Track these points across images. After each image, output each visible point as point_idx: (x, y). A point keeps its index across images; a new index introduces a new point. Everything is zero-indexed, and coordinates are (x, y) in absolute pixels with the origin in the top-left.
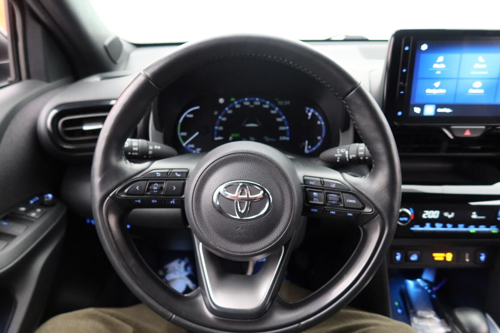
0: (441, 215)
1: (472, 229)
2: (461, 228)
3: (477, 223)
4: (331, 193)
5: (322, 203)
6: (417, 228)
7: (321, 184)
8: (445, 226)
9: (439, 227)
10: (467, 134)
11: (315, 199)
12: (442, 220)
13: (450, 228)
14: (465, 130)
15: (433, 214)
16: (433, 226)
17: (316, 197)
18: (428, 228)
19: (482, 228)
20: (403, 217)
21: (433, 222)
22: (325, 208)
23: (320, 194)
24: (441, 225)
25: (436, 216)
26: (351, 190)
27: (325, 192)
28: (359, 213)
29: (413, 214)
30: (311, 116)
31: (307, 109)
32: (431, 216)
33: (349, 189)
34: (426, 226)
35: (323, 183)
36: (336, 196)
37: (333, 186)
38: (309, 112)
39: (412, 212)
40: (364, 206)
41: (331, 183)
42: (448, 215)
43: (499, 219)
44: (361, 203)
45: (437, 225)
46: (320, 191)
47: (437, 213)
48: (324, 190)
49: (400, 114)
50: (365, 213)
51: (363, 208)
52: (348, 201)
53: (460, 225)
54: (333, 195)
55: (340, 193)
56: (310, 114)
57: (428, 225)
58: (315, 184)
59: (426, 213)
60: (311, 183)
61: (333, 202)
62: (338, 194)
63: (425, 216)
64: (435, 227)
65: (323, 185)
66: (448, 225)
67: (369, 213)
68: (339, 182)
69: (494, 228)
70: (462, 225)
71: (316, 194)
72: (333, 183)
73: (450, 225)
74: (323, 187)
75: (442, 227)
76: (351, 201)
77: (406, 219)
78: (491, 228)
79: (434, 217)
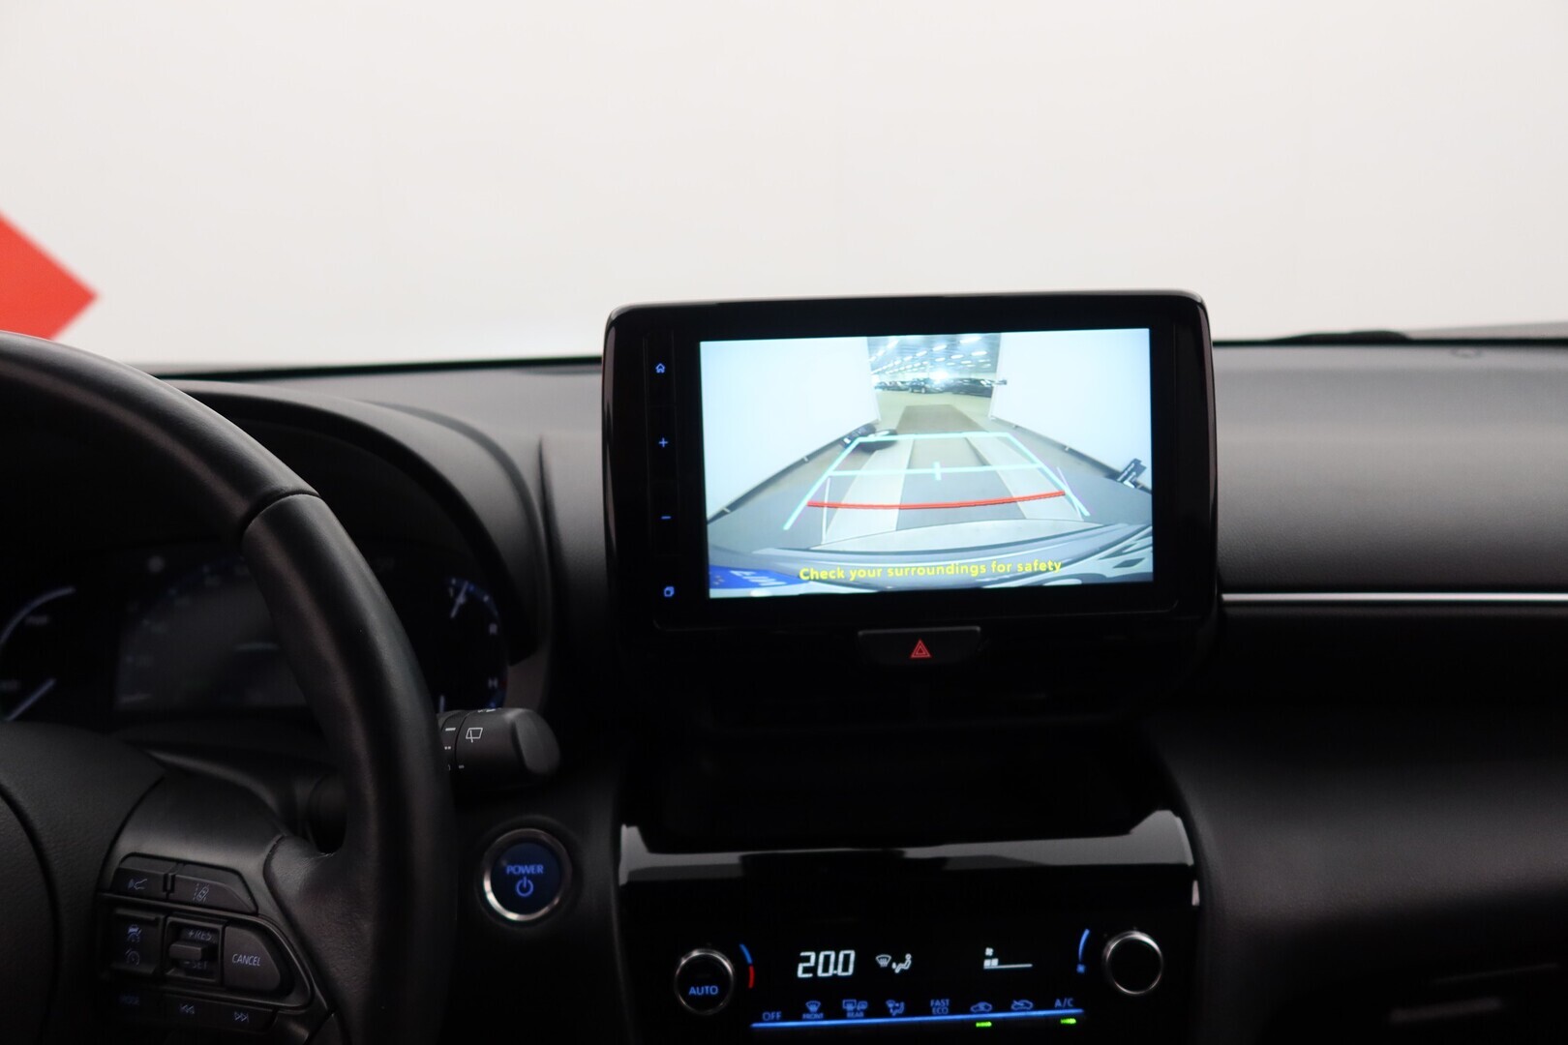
0: (865, 963)
1: (983, 1016)
2: (940, 1014)
3: (1000, 990)
6: (772, 1022)
7: (165, 889)
8: (877, 1010)
9: (855, 1015)
11: (130, 953)
12: (869, 984)
13: (896, 1015)
14: (910, 642)
15: (833, 963)
16: (833, 1010)
17: (134, 946)
18: (814, 1019)
19: (1022, 1011)
20: (700, 984)
21: (832, 994)
22: (162, 992)
23: (151, 929)
24: (863, 1006)
25: (845, 969)
26: (260, 912)
27: (168, 922)
28: (270, 1010)
29: (751, 969)
30: (462, 607)
31: (454, 581)
32: (826, 970)
33: (253, 909)
34: (808, 1011)
35: (169, 883)
36: (209, 938)
37: (201, 896)
38: (457, 592)
39: (749, 960)
40: (289, 982)
41: (195, 882)
42: (890, 964)
43: (1081, 969)
44: (277, 965)
45: (850, 1007)
46: (152, 917)
47: (847, 957)
48: (169, 912)
49: (672, 593)
50: (289, 1012)
51: (283, 991)
52: (236, 958)
53: (938, 1003)
54: (200, 936)
55: (219, 927)
56: (461, 600)
57: (813, 1008)
58: (142, 888)
59: (807, 959)
60: (131, 884)
61: (198, 966)
62: (213, 931)
63: (806, 970)
64: (843, 1015)
65: (167, 895)
66: (890, 1005)
67: (303, 1011)
68: (236, 877)
69: (1067, 1008)
70: (945, 1003)
71: (136, 930)
72: (203, 885)
73: (897, 1005)
74: (167, 900)
75: (868, 1014)
76: (244, 960)
77: (714, 990)
78: (1059, 1008)
79: (840, 972)
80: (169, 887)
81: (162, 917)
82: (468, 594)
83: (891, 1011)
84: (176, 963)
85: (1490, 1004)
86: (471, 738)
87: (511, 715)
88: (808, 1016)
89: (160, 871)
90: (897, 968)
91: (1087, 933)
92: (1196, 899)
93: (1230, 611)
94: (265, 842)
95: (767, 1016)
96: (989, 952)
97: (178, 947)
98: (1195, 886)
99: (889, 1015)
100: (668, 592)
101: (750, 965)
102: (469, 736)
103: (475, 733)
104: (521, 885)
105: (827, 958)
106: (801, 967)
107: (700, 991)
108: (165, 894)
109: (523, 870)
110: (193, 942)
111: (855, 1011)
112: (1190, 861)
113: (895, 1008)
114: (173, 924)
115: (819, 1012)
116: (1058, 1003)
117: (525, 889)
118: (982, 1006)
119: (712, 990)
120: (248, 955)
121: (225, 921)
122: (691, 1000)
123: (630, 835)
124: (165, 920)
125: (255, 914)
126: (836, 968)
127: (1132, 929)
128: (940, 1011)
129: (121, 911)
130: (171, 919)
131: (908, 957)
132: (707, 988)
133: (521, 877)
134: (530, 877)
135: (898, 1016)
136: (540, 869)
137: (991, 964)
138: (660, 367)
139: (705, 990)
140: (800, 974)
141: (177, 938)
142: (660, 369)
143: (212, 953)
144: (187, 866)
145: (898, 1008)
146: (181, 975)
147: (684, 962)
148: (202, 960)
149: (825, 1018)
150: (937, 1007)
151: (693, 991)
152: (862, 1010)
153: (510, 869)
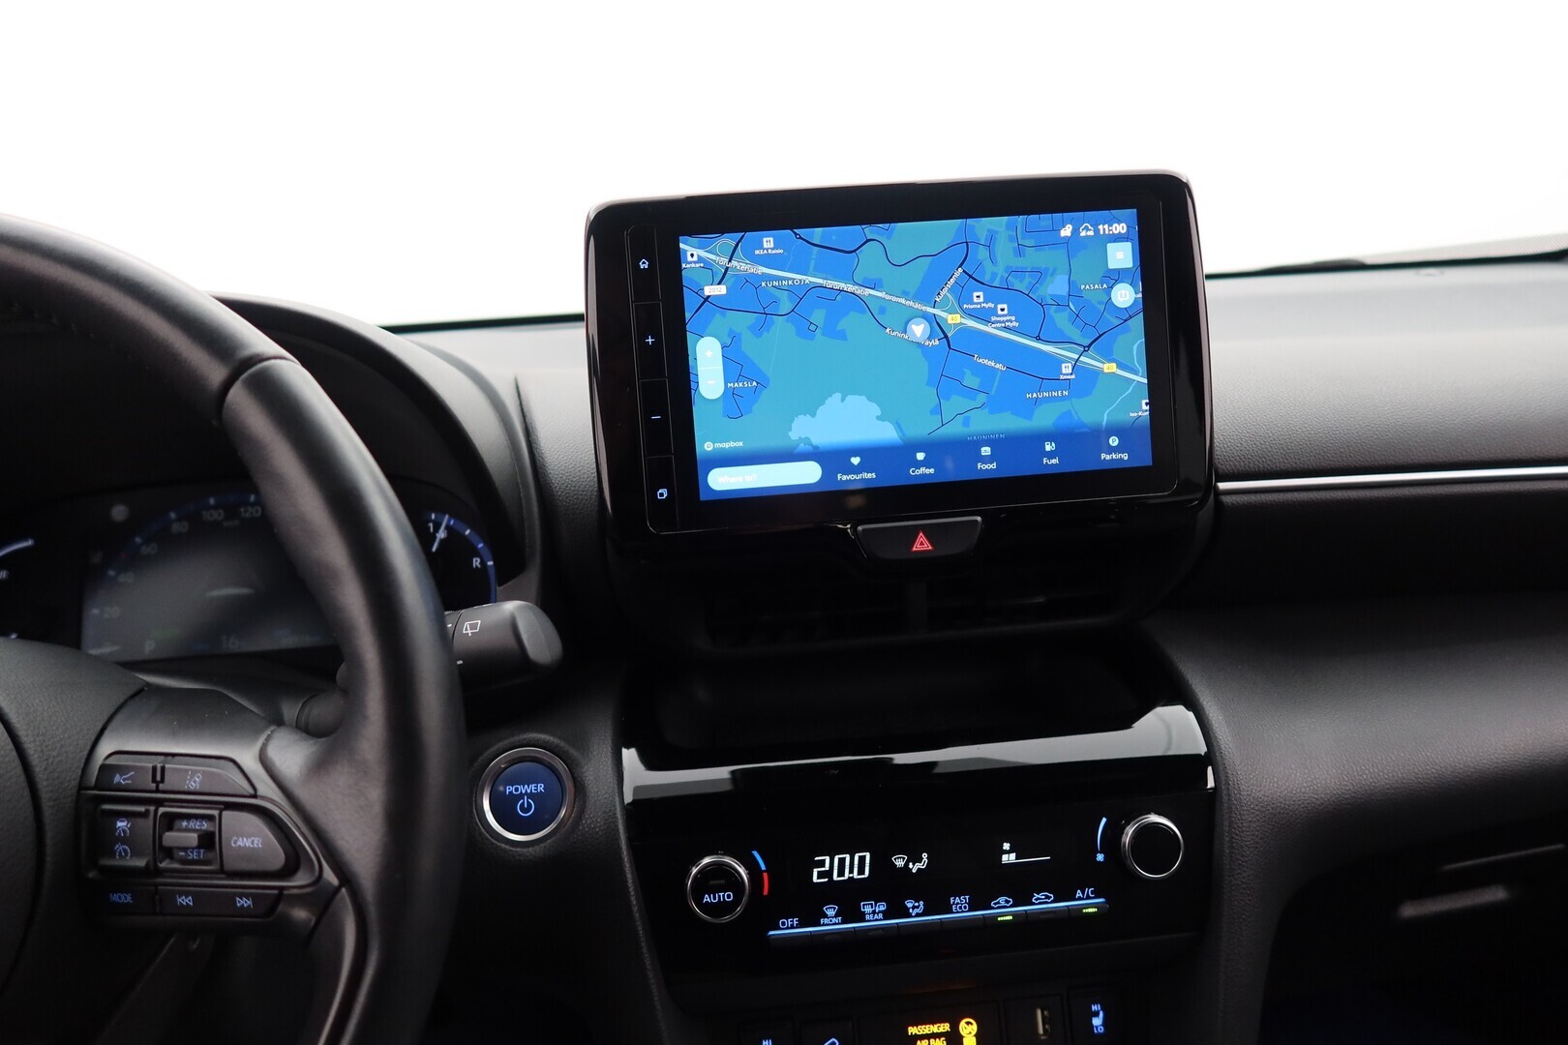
0: (881, 864)
1: (1004, 910)
2: (961, 910)
3: (1019, 884)
4: (189, 817)
5: (141, 863)
6: (788, 929)
7: (154, 780)
8: (896, 910)
9: (874, 916)
10: (922, 544)
11: (119, 847)
12: (889, 886)
13: (916, 913)
14: (911, 535)
15: (851, 866)
16: (851, 913)
17: (124, 841)
18: (832, 922)
19: (1043, 903)
20: (713, 891)
21: (848, 897)
22: (156, 885)
23: (141, 822)
24: (882, 906)
25: (861, 871)
26: (259, 793)
27: (159, 814)
28: (276, 892)
29: (765, 875)
30: (442, 541)
31: (433, 516)
32: (841, 873)
33: (252, 791)
34: (825, 916)
35: (158, 776)
36: (205, 826)
37: (194, 784)
38: (437, 528)
39: (763, 867)
40: (295, 860)
41: (187, 771)
42: (907, 864)
43: (1100, 857)
44: (281, 847)
45: (868, 909)
46: (142, 809)
47: (862, 860)
48: (159, 803)
49: (665, 495)
50: (295, 891)
51: (289, 870)
52: (235, 842)
53: (957, 900)
54: (194, 824)
55: (215, 813)
56: (441, 534)
57: (831, 912)
58: (130, 782)
59: (822, 863)
60: (117, 779)
61: (194, 856)
62: (210, 818)
63: (821, 875)
64: (861, 917)
65: (157, 787)
66: (909, 904)
67: (309, 890)
68: (231, 764)
69: (1088, 898)
70: (964, 899)
71: (125, 824)
72: (194, 772)
73: (917, 904)
74: (157, 791)
75: (887, 915)
76: (244, 842)
77: (729, 896)
78: (1080, 899)
79: (855, 875)
80: (158, 778)
81: (152, 808)
82: (448, 528)
83: (911, 910)
84: (169, 852)
85: (1496, 894)
86: (469, 632)
87: (510, 606)
88: (826, 921)
89: (148, 763)
90: (914, 868)
91: (1104, 820)
92: (1211, 784)
93: (1226, 499)
94: (258, 732)
95: (783, 924)
96: (1006, 846)
97: (171, 838)
98: (1210, 769)
99: (910, 916)
100: (662, 495)
101: (764, 871)
102: (466, 630)
103: (473, 627)
104: (523, 804)
105: (842, 862)
106: (815, 871)
107: (715, 899)
108: (154, 785)
109: (523, 789)
110: (187, 830)
111: (874, 912)
112: (1202, 749)
113: (914, 907)
114: (165, 814)
115: (836, 916)
116: (1079, 894)
117: (526, 808)
118: (1002, 900)
119: (727, 896)
120: (248, 836)
121: (222, 806)
122: (707, 908)
123: (630, 756)
124: (156, 811)
125: (255, 796)
126: (851, 871)
127: (1149, 813)
128: (960, 908)
129: (107, 807)
130: (162, 810)
131: (925, 856)
132: (721, 894)
133: (521, 796)
134: (531, 796)
135: (918, 915)
136: (541, 787)
137: (1009, 858)
138: (644, 263)
139: (719, 896)
140: (815, 879)
141: (170, 828)
142: (644, 265)
143: (208, 841)
144: (176, 758)
145: (918, 907)
146: (176, 866)
147: (695, 870)
148: (199, 847)
149: (843, 922)
150: (958, 903)
151: (707, 899)
152: (880, 912)
153: (510, 789)
